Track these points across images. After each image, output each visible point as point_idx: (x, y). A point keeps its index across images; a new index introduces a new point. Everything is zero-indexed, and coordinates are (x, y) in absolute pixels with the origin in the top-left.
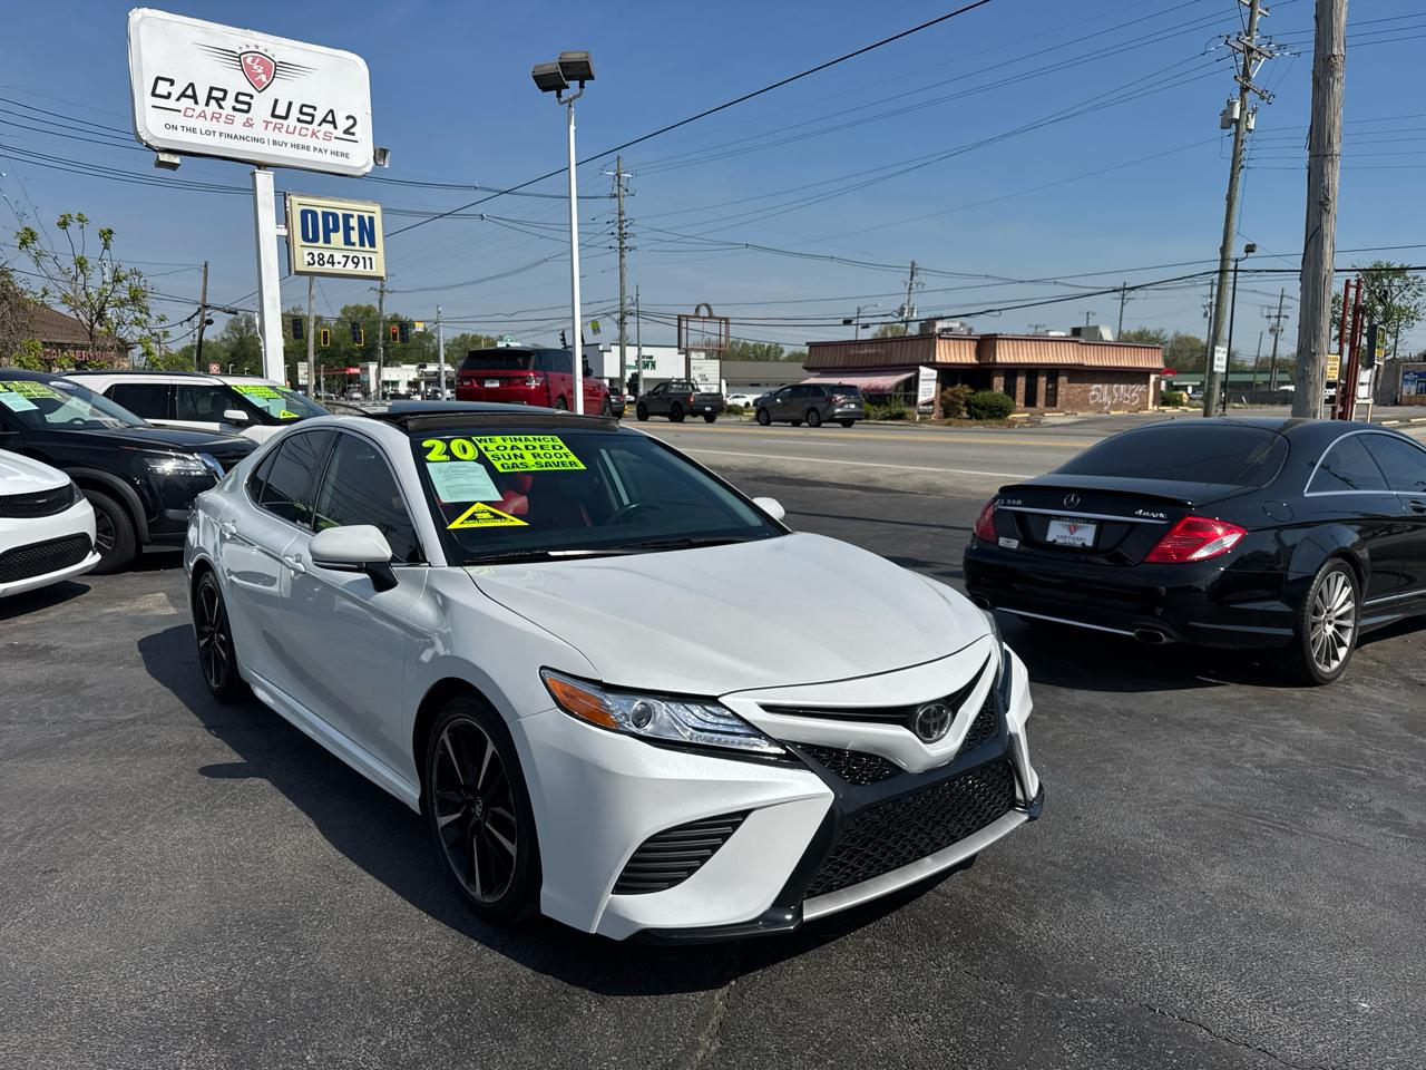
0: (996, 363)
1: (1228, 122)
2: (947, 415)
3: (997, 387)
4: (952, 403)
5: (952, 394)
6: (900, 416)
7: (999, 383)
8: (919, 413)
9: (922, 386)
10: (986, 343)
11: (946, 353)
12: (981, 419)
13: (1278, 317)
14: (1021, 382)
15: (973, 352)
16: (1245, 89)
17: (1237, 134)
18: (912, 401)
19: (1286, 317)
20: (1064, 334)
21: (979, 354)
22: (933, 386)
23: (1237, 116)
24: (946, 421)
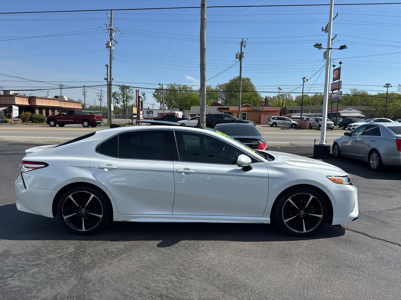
0: (36, 105)
1: (108, 46)
2: (24, 121)
3: (37, 113)
4: (25, 117)
5: (25, 115)
6: (6, 122)
7: (37, 111)
8: (14, 121)
9: (14, 112)
10: (32, 99)
11: (18, 101)
12: (36, 123)
13: (101, 96)
14: (44, 111)
15: (28, 102)
16: (111, 39)
17: (110, 50)
18: (10, 117)
19: (103, 96)
20: (52, 98)
21: (29, 102)
22: (18, 112)
23: (110, 45)
24: (24, 123)
